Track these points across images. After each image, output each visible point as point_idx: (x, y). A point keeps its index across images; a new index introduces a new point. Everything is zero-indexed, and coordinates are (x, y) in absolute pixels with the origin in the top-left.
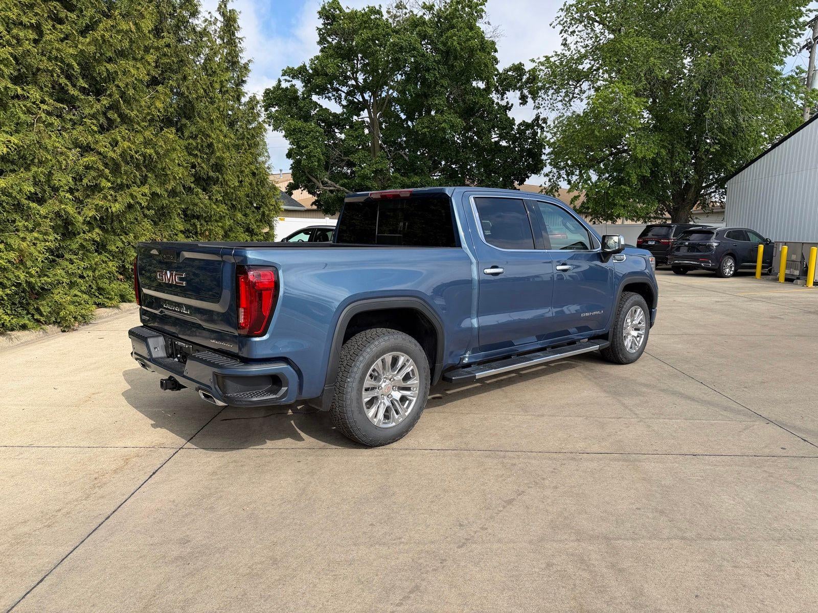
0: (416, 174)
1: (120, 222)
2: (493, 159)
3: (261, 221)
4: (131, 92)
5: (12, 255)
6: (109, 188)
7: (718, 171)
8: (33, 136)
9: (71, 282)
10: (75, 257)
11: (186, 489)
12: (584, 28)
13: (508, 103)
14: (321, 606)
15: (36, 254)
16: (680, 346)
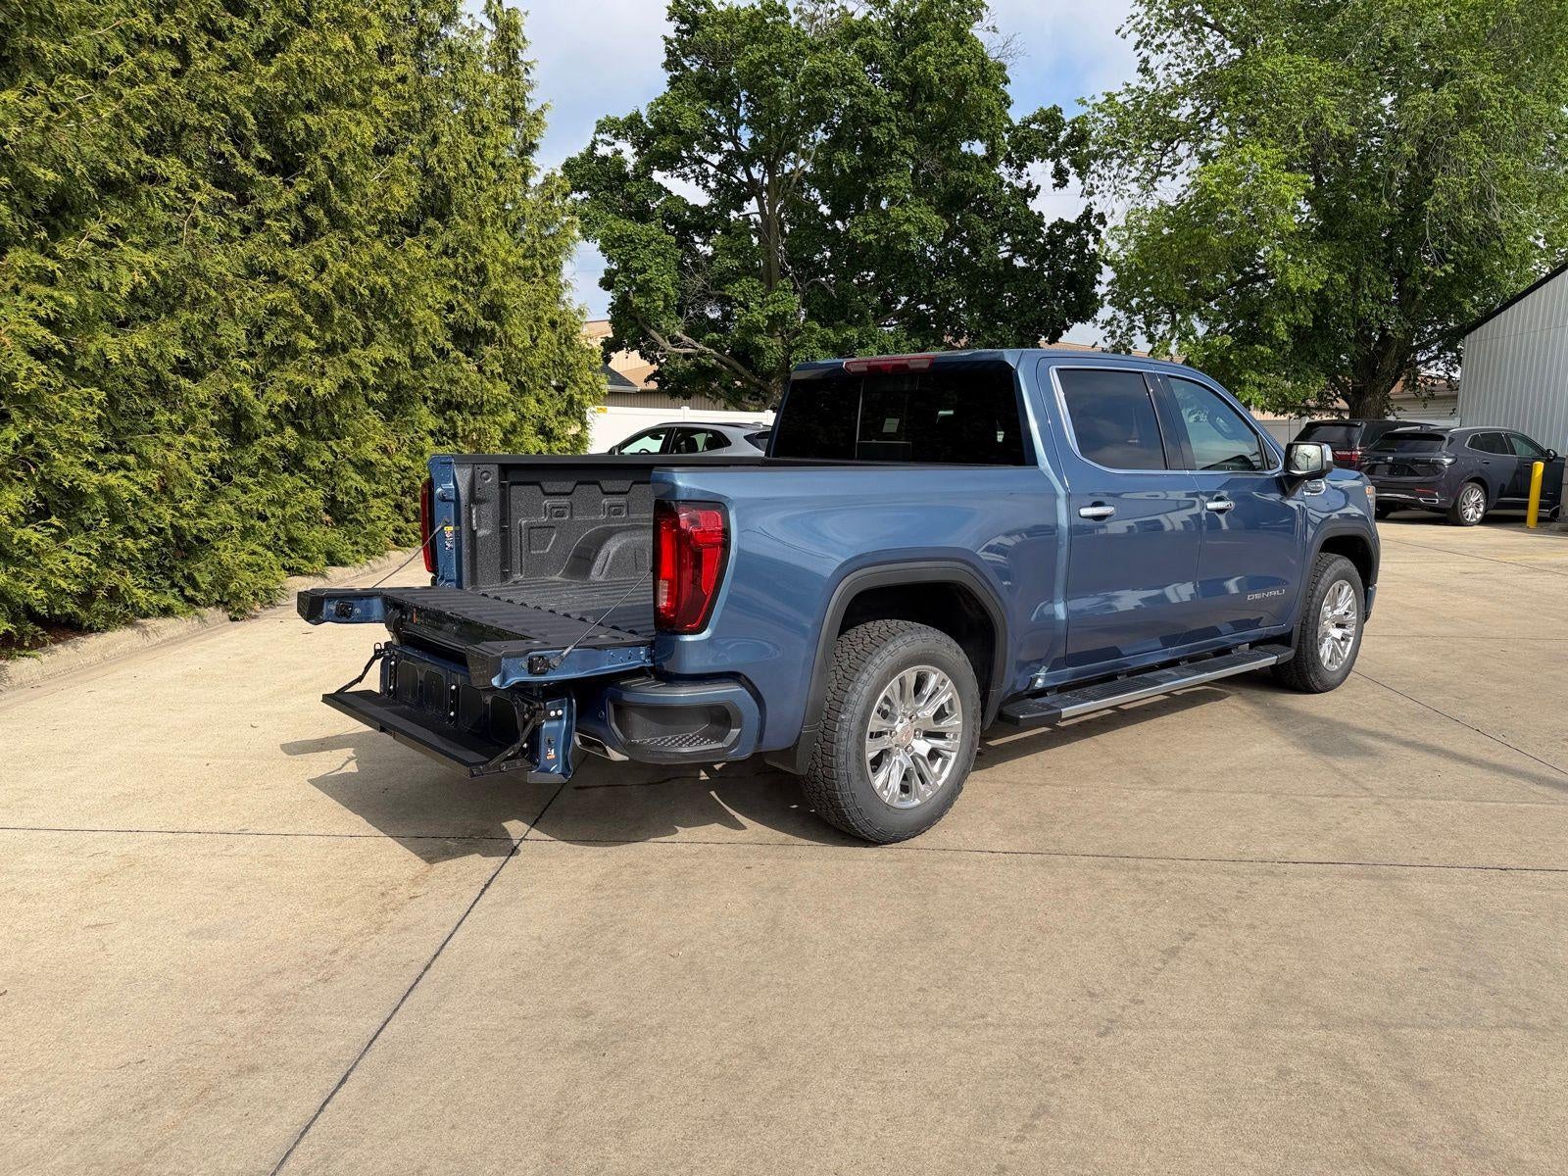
0: (849, 322)
1: (329, 414)
2: (999, 294)
3: (566, 413)
4: (350, 168)
5: (152, 477)
6: (312, 351)
7: (1442, 319)
8: (183, 253)
9: (244, 526)
10: (252, 480)
11: (556, 916)
12: (1182, 38)
13: (1029, 184)
14: (873, 1138)
15: (191, 474)
16: (1414, 658)
